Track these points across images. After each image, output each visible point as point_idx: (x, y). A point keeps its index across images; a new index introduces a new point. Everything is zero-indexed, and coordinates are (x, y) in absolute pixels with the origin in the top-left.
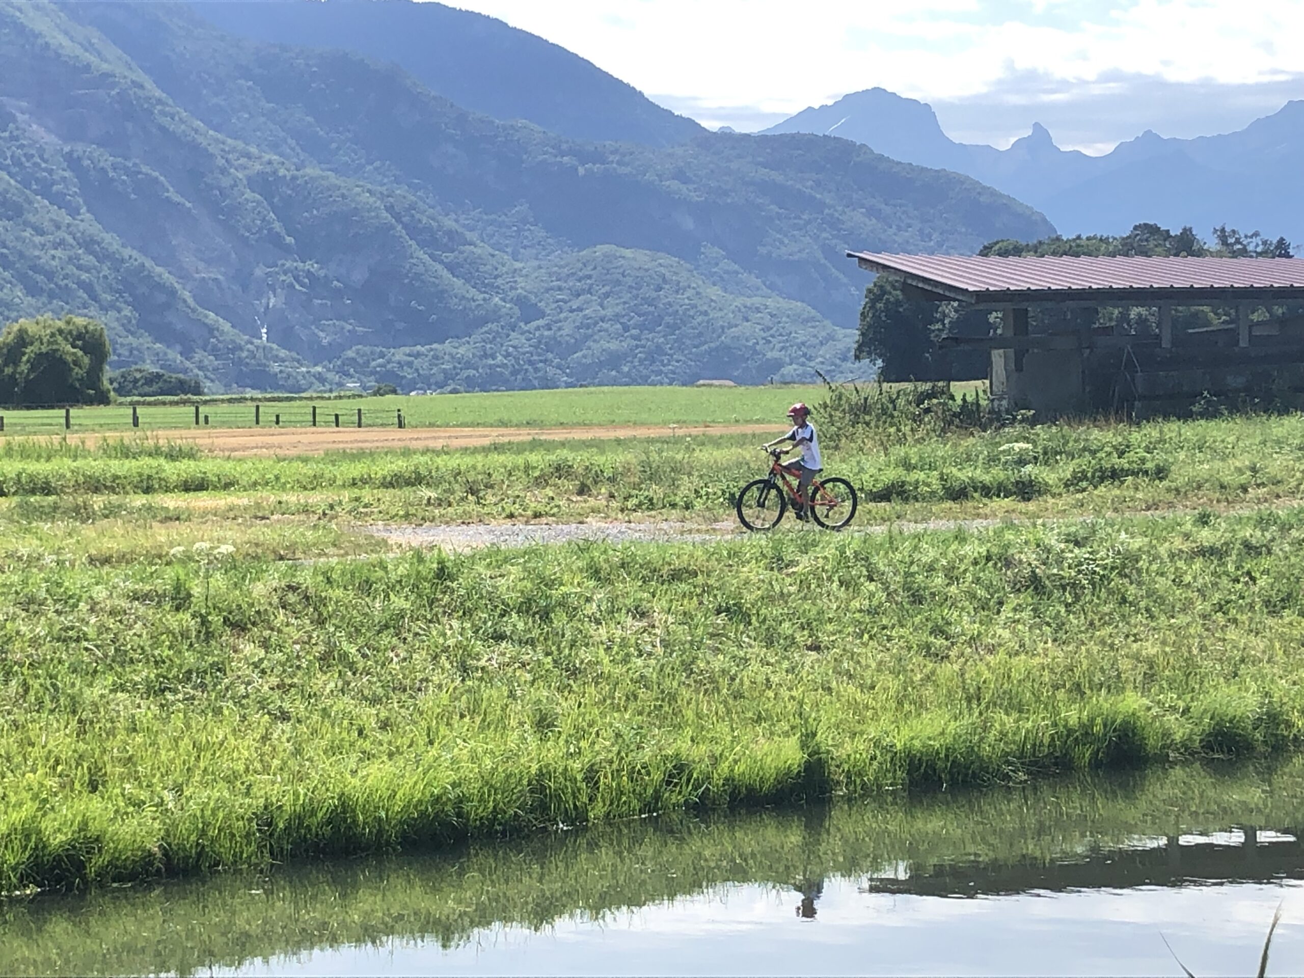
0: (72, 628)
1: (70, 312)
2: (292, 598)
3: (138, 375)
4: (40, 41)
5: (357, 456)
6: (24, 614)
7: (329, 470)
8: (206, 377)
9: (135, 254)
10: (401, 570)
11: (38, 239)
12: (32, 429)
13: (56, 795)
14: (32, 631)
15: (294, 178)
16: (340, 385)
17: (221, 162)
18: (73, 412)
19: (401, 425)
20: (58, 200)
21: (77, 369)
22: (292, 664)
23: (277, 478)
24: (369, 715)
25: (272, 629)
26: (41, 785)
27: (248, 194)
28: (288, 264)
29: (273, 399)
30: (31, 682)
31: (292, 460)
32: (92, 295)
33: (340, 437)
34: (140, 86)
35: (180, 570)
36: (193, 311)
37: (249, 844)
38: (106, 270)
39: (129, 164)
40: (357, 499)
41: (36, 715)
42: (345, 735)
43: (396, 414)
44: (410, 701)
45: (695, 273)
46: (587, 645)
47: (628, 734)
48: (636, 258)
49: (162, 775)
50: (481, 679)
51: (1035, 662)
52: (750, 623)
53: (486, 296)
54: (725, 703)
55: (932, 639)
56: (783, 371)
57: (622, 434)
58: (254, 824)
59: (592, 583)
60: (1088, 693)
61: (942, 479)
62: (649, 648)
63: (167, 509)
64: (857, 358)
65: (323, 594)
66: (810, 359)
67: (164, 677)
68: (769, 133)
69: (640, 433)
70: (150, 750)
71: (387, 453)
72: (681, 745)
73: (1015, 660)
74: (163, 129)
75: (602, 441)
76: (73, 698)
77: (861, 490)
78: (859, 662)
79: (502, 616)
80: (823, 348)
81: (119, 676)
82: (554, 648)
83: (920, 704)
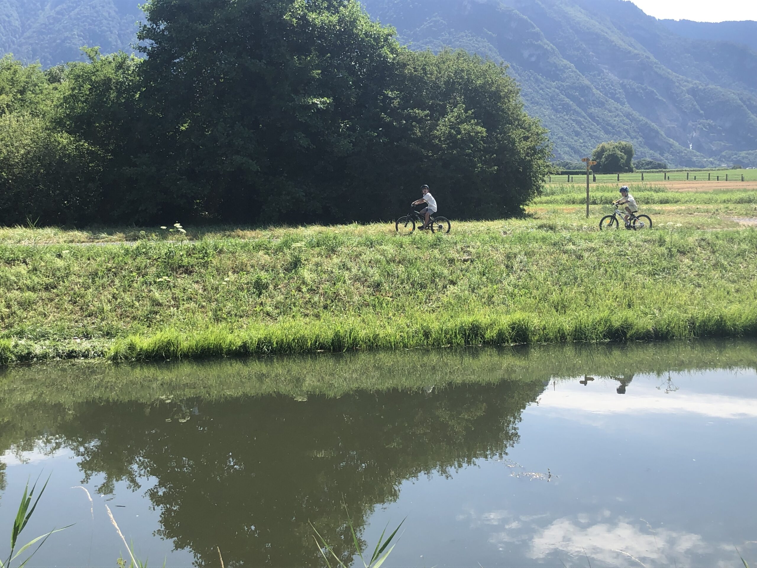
0: (622, 251)
1: (620, 140)
2: (703, 243)
3: (644, 162)
4: (614, 44)
5: (725, 192)
6: (606, 246)
7: (715, 197)
8: (669, 163)
9: (644, 119)
10: (745, 234)
11: (609, 114)
12: (606, 181)
13: (616, 308)
14: (608, 252)
15: (705, 89)
16: (719, 165)
17: (677, 84)
18: (620, 175)
19: (742, 180)
20: (617, 100)
21: (622, 160)
22: (702, 267)
23: (695, 199)
24: (732, 287)
25: (695, 254)
26: (611, 305)
27: (687, 96)
28: (701, 121)
29: (694, 171)
30: (608, 269)
31: (701, 193)
32: (628, 133)
33: (718, 185)
34: (649, 58)
35: (662, 232)
36: (665, 138)
37: (685, 330)
38: (633, 124)
39: (643, 86)
40: (727, 208)
41: (609, 281)
42: (722, 293)
43: (741, 176)
44: (747, 283)
49: (654, 304)
58: (687, 323)
63: (655, 210)
65: (715, 242)
67: (655, 270)
70: (650, 295)
71: (737, 191)
74: (656, 73)
76: (623, 276)
81: (639, 268)
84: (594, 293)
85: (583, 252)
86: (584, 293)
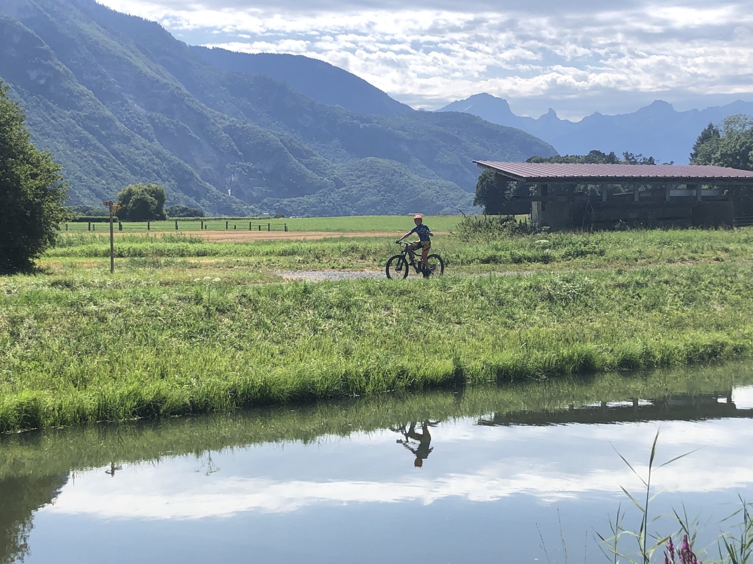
0: (153, 311)
1: (150, 182)
2: (244, 300)
3: (177, 209)
4: (139, 70)
5: (269, 243)
6: (134, 305)
7: (257, 249)
8: (206, 210)
9: (176, 158)
10: (289, 289)
11: (136, 152)
12: (134, 230)
13: (147, 379)
14: (137, 312)
15: (242, 128)
16: (261, 213)
17: (213, 121)
18: (151, 223)
19: (286, 230)
20: (145, 136)
21: (152, 206)
22: (244, 327)
23: (235, 251)
24: (276, 349)
25: (236, 313)
26: (141, 375)
27: (224, 135)
28: (240, 163)
29: (233, 219)
30: (137, 333)
31: (241, 244)
32: (158, 173)
34: (179, 89)
35: (198, 288)
36: (201, 182)
37: (226, 400)
38: (164, 165)
39: (175, 121)
40: (269, 260)
41: (139, 347)
42: (266, 356)
43: (284, 226)
44: (293, 343)
45: (408, 169)
46: (365, 321)
47: (382, 357)
48: (383, 162)
49: (191, 372)
50: (321, 334)
51: (550, 330)
52: (432, 313)
53: (322, 177)
54: (422, 345)
55: (507, 320)
56: (444, 210)
57: (377, 235)
58: (228, 392)
59: (367, 296)
60: (572, 343)
61: (511, 254)
62: (390, 323)
63: (191, 263)
64: (474, 205)
65: (257, 299)
66: (455, 205)
67: (192, 332)
68: (439, 111)
69: (385, 234)
70: (186, 361)
71: (280, 242)
72: (404, 362)
73: (541, 329)
74: (188, 107)
75: (370, 238)
76: (154, 340)
77: (478, 259)
78: (477, 329)
79: (330, 308)
80: (461, 200)
81: (173, 331)
82: (351, 322)
83: (502, 347)
84: (121, 362)
85: (107, 313)
86: (108, 363)
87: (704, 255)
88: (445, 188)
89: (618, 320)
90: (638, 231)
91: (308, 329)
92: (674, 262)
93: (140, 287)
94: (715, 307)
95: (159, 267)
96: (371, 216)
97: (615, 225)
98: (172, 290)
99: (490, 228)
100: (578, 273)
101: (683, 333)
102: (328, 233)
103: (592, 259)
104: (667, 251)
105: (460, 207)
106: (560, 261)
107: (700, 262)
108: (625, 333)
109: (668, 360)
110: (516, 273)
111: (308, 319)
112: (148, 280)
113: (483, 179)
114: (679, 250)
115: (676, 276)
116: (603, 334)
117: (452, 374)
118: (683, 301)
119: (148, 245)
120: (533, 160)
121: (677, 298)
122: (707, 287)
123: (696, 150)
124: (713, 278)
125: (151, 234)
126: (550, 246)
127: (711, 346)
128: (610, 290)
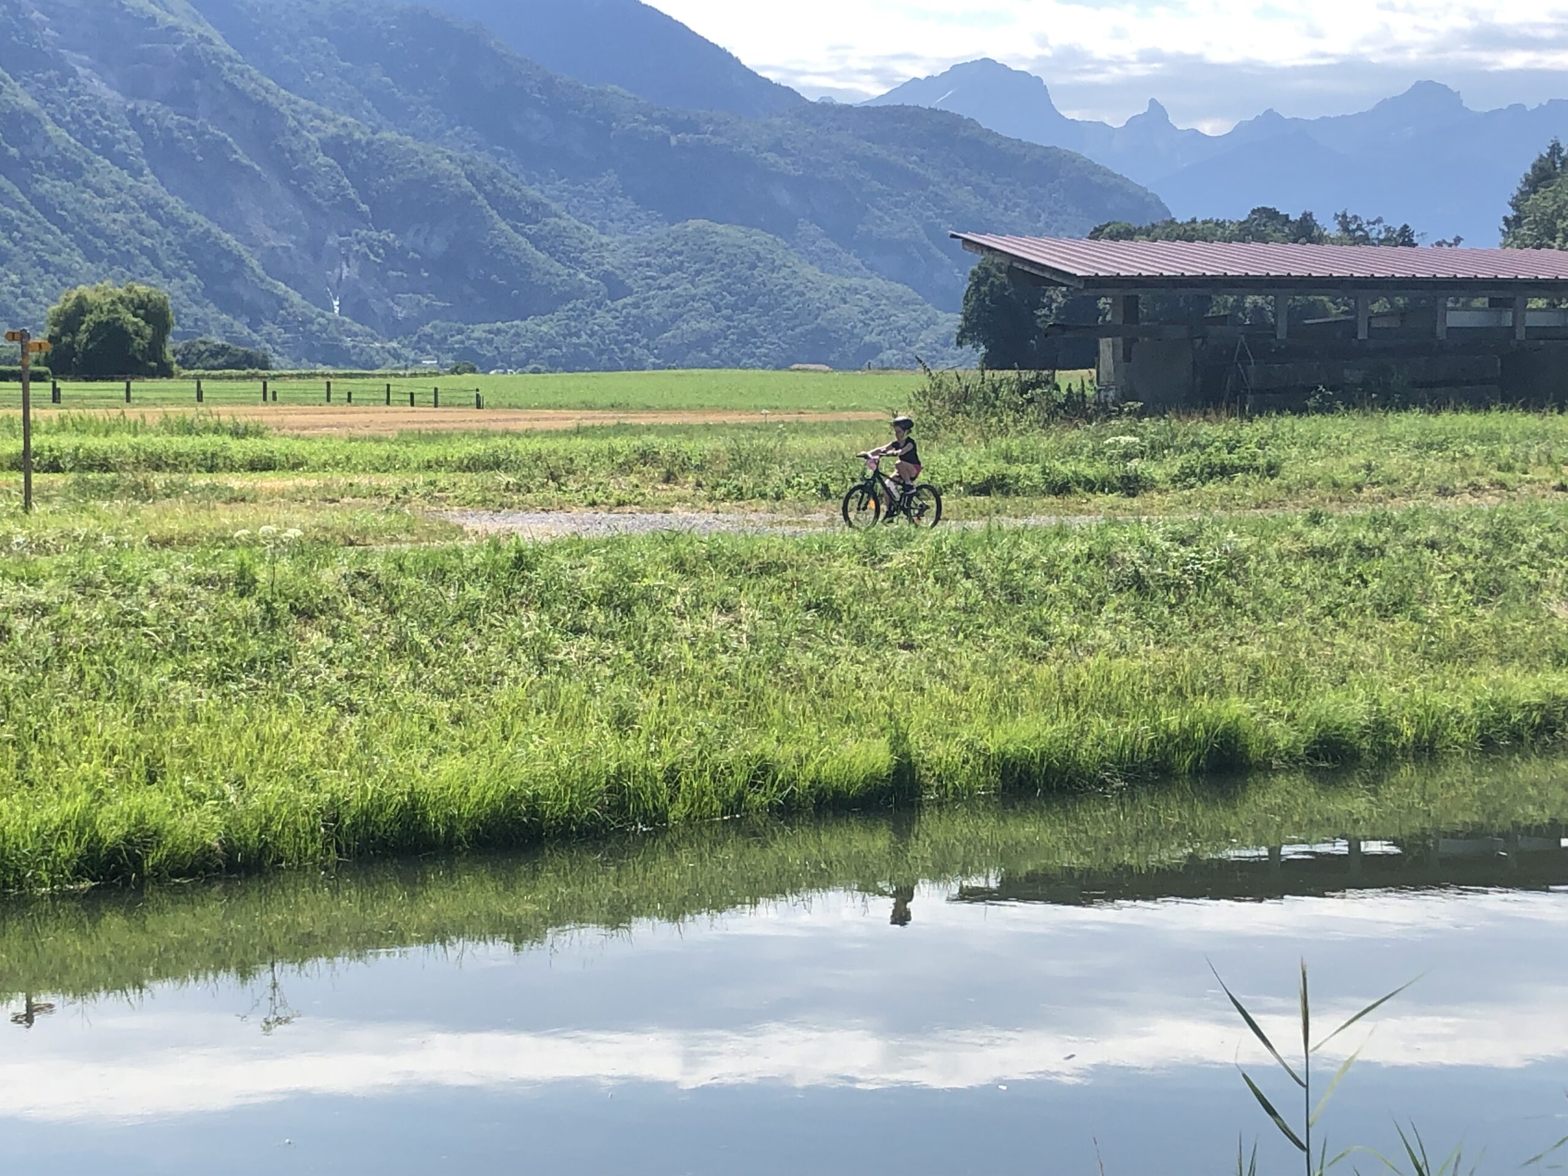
0: (130, 613)
1: (133, 279)
2: (362, 585)
3: (202, 348)
5: (433, 437)
6: (80, 597)
7: (403, 452)
8: (275, 351)
9: (201, 219)
10: (477, 559)
11: (98, 201)
12: (89, 402)
13: (112, 785)
14: (87, 615)
15: (370, 143)
16: (416, 362)
17: (293, 123)
18: (133, 385)
19: (479, 405)
20: (120, 161)
21: (138, 340)
22: (361, 653)
23: (348, 459)
24: (441, 709)
25: (341, 618)
26: (97, 775)
27: (322, 159)
28: (363, 233)
29: (345, 376)
30: (86, 667)
31: (364, 439)
32: (156, 262)
33: (414, 417)
34: (210, 42)
35: (245, 553)
36: (262, 281)
37: (314, 840)
38: (170, 237)
39: (196, 124)
40: (432, 483)
41: (92, 703)
42: (415, 728)
43: (474, 394)
44: (484, 695)
45: (791, 251)
46: (670, 640)
47: (712, 733)
48: (729, 233)
49: (224, 767)
50: (559, 673)
51: (1136, 664)
52: (840, 620)
53: (572, 271)
54: (813, 702)
55: (1029, 639)
56: (881, 356)
57: (712, 419)
58: (319, 820)
59: (676, 576)
60: (1191, 698)
61: (1044, 472)
62: (735, 644)
63: (231, 489)
64: (959, 344)
65: (395, 582)
66: (910, 344)
67: (227, 665)
68: (872, 105)
69: (731, 418)
70: (211, 740)
71: (464, 435)
72: (766, 746)
73: (1115, 662)
74: (230, 86)
75: (691, 426)
76: (131, 686)
77: (960, 483)
78: (953, 662)
79: (582, 608)
80: (924, 332)
81: (180, 663)
82: (635, 643)
83: (1015, 707)
84: (46, 741)
85: (12, 616)
86: (14, 744)
87: (1528, 476)
88: (884, 301)
89: (1308, 640)
90: (1365, 415)
91: (524, 659)
92: (1453, 495)
93: (98, 550)
94: (1554, 609)
95: (149, 497)
96: (695, 371)
97: (1308, 399)
98: (178, 559)
99: (994, 406)
100: (1210, 520)
101: (1471, 674)
102: (589, 413)
103: (1247, 486)
104: (1436, 466)
105: (922, 348)
106: (1167, 490)
107: (1519, 494)
108: (1326, 672)
109: (1432, 741)
110: (1054, 521)
111: (526, 635)
112: (117, 532)
113: (980, 279)
114: (1466, 464)
115: (1457, 529)
116: (1270, 673)
117: (888, 776)
118: (1472, 592)
119: (122, 441)
120: (1108, 230)
121: (1457, 584)
122: (1533, 557)
123: (1518, 210)
124: (1550, 536)
125: (133, 414)
126: (1142, 453)
127: (1541, 706)
128: (1290, 565)
